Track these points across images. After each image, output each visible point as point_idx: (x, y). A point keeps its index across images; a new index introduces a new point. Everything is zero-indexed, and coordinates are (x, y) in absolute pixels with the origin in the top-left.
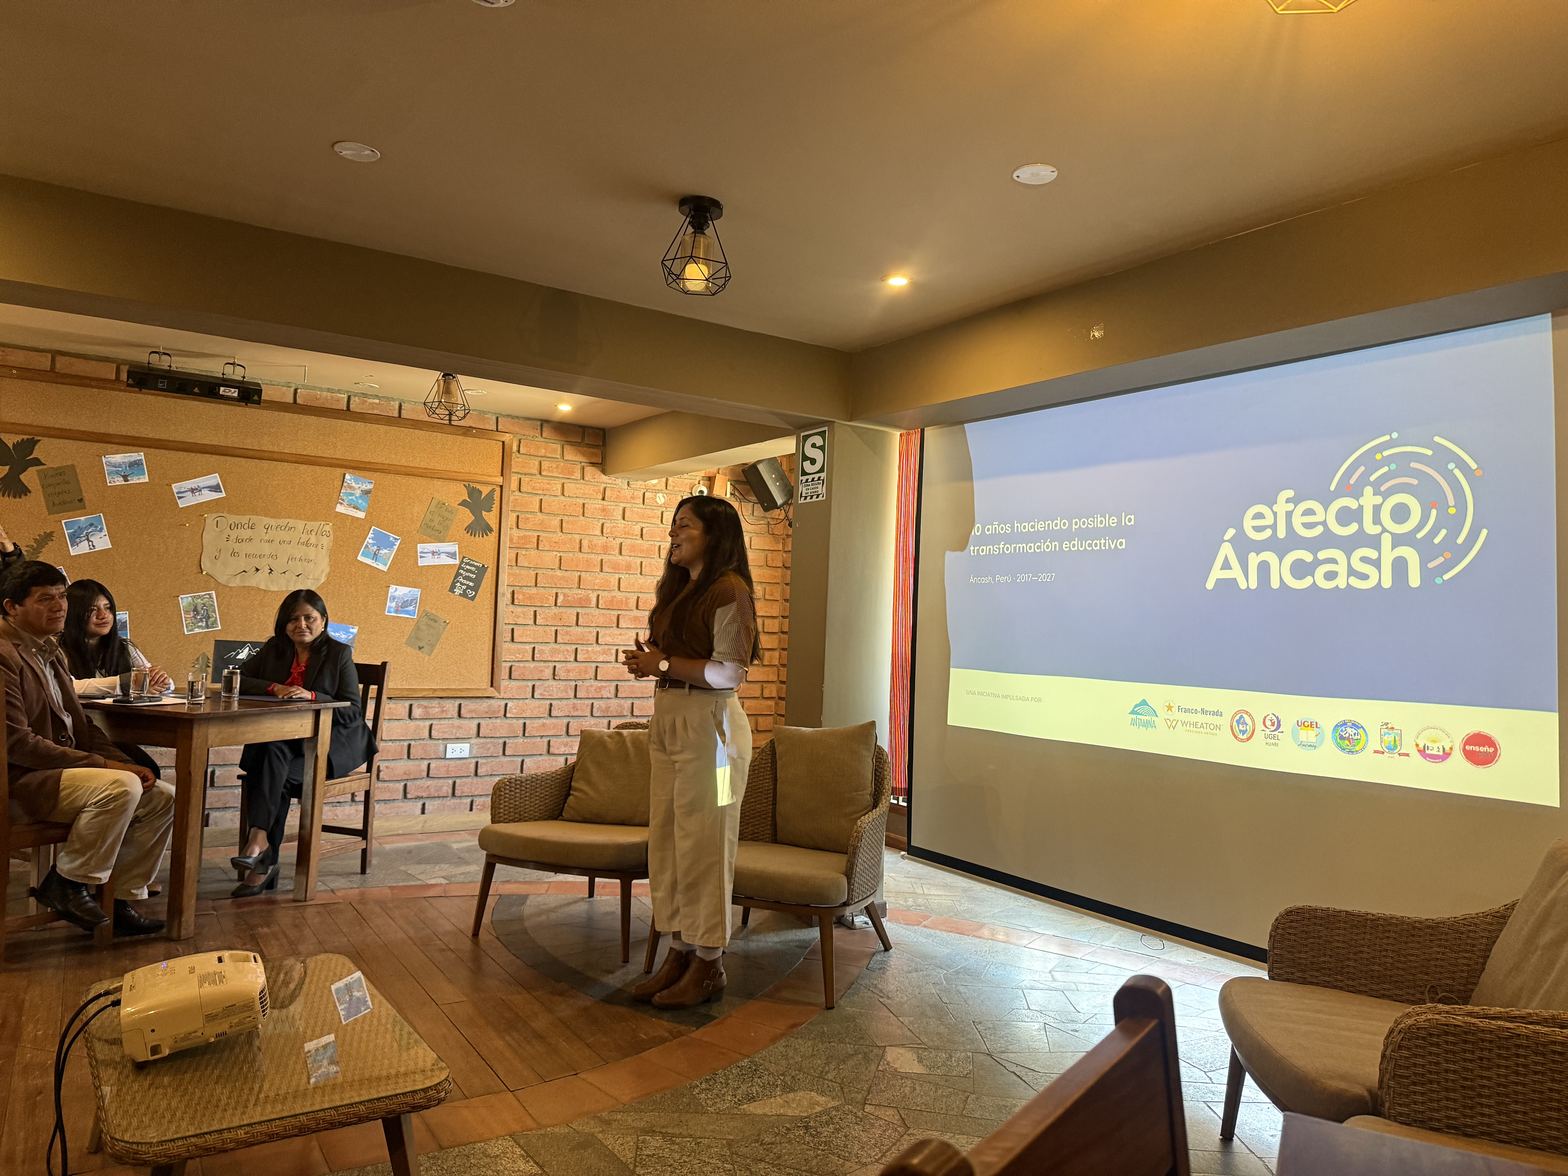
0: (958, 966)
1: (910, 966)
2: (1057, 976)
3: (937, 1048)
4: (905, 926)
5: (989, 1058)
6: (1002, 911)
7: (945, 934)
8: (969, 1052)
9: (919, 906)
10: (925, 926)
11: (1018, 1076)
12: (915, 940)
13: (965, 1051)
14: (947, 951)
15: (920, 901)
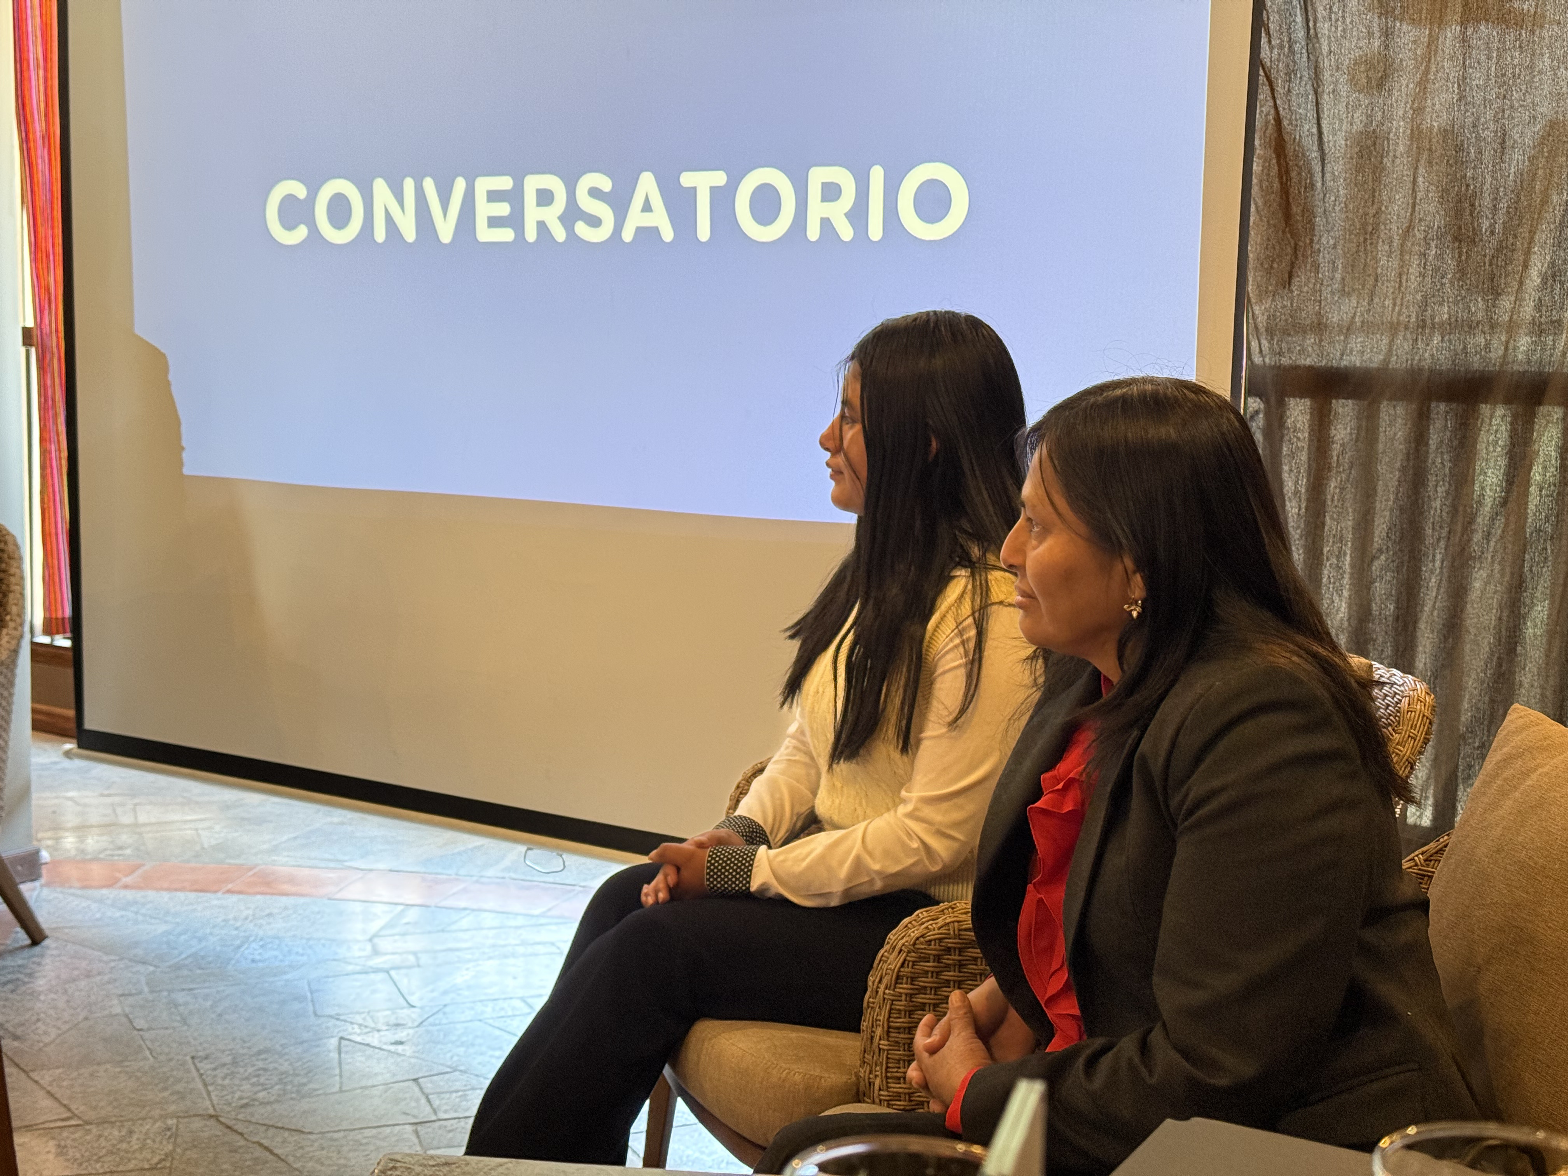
0: (181, 953)
1: (76, 969)
2: (384, 944)
3: (104, 1122)
4: (79, 892)
5: (212, 1122)
6: (295, 838)
7: (166, 895)
8: (172, 1118)
9: (121, 848)
10: (126, 887)
11: (267, 1148)
12: (98, 916)
13: (164, 1117)
14: (163, 928)
15: (125, 838)
